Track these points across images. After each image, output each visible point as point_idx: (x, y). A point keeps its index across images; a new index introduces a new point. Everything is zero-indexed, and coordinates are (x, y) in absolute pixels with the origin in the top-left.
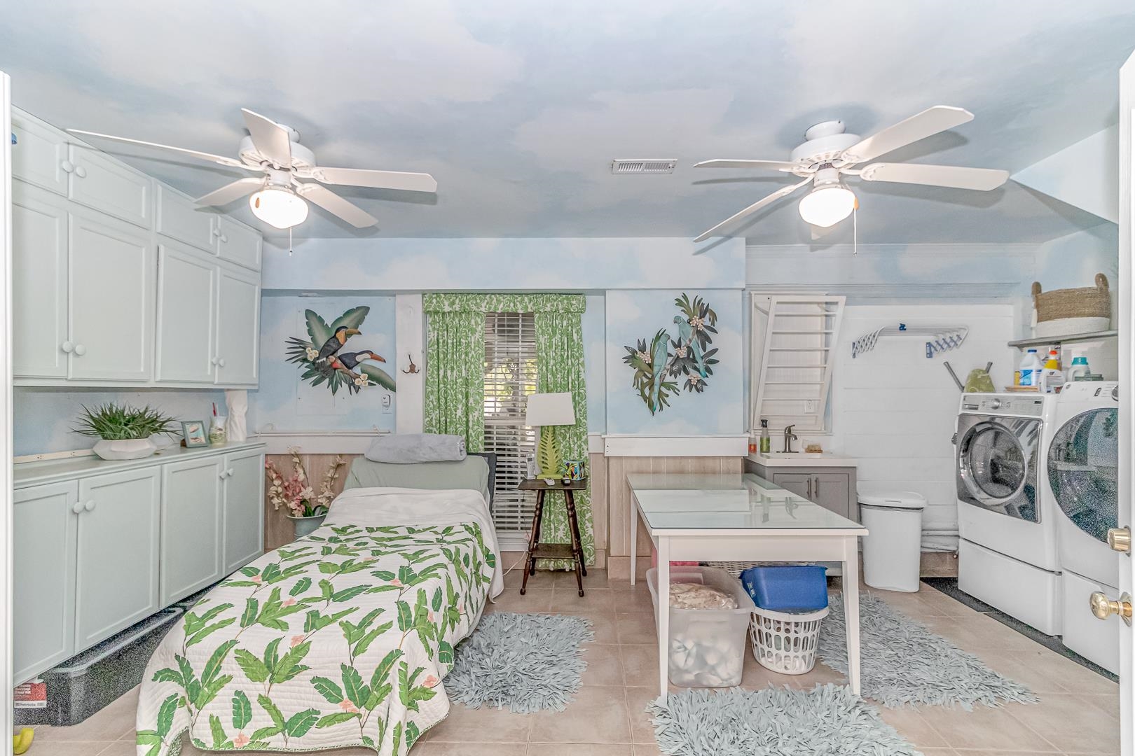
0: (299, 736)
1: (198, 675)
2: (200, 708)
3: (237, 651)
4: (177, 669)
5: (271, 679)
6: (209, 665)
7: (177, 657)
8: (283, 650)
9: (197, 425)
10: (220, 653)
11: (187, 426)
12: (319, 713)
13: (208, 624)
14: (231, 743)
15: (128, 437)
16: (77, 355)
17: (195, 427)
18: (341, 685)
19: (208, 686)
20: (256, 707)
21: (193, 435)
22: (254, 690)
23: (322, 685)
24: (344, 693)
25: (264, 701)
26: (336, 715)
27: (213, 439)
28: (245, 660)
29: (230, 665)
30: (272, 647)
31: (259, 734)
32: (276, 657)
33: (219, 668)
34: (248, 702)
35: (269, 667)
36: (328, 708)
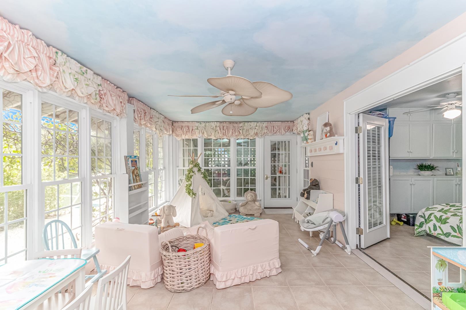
0: (447, 237)
1: (426, 218)
2: (427, 224)
3: (434, 215)
4: (423, 216)
5: (441, 223)
6: (429, 216)
7: (423, 213)
8: (443, 217)
9: (451, 169)
10: (431, 214)
11: (447, 169)
12: (451, 234)
13: (430, 209)
14: (432, 233)
15: (425, 170)
16: (411, 152)
17: (450, 170)
18: (457, 229)
19: (428, 220)
20: (438, 228)
21: (449, 172)
22: (438, 224)
23: (452, 227)
24: (457, 231)
25: (440, 227)
26: (456, 236)
27: (457, 174)
28: (435, 217)
29: (432, 217)
30: (441, 216)
31: (438, 234)
32: (442, 218)
33: (430, 218)
34: (436, 227)
35: (440, 220)
36: (453, 233)
